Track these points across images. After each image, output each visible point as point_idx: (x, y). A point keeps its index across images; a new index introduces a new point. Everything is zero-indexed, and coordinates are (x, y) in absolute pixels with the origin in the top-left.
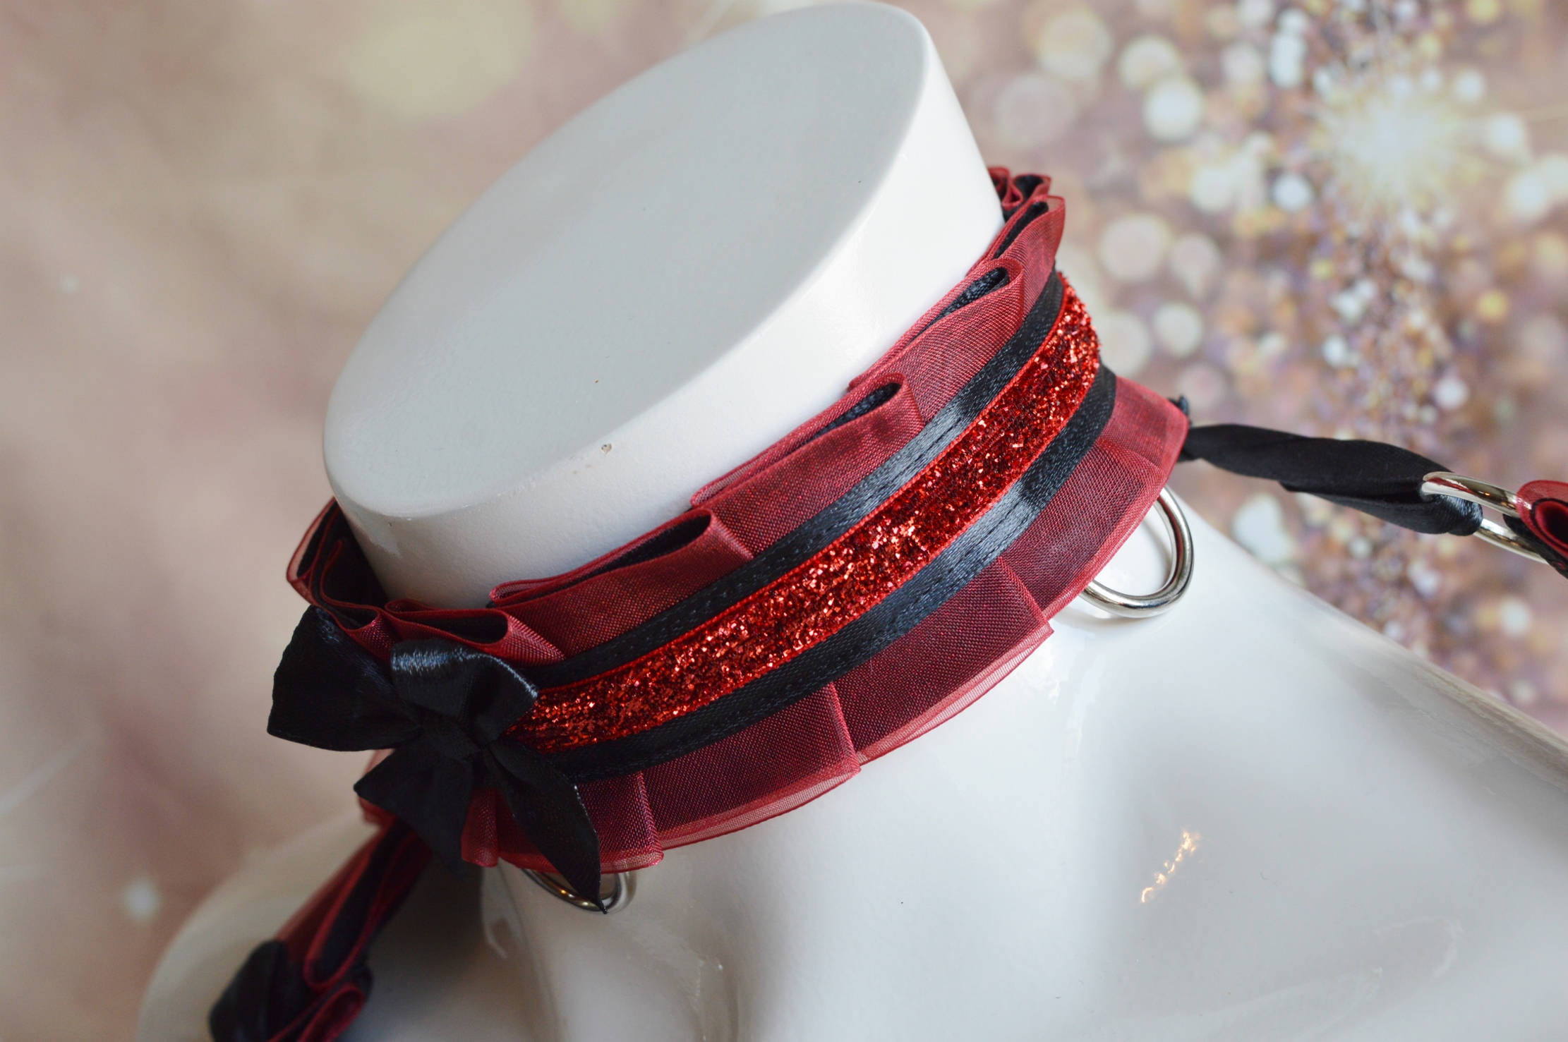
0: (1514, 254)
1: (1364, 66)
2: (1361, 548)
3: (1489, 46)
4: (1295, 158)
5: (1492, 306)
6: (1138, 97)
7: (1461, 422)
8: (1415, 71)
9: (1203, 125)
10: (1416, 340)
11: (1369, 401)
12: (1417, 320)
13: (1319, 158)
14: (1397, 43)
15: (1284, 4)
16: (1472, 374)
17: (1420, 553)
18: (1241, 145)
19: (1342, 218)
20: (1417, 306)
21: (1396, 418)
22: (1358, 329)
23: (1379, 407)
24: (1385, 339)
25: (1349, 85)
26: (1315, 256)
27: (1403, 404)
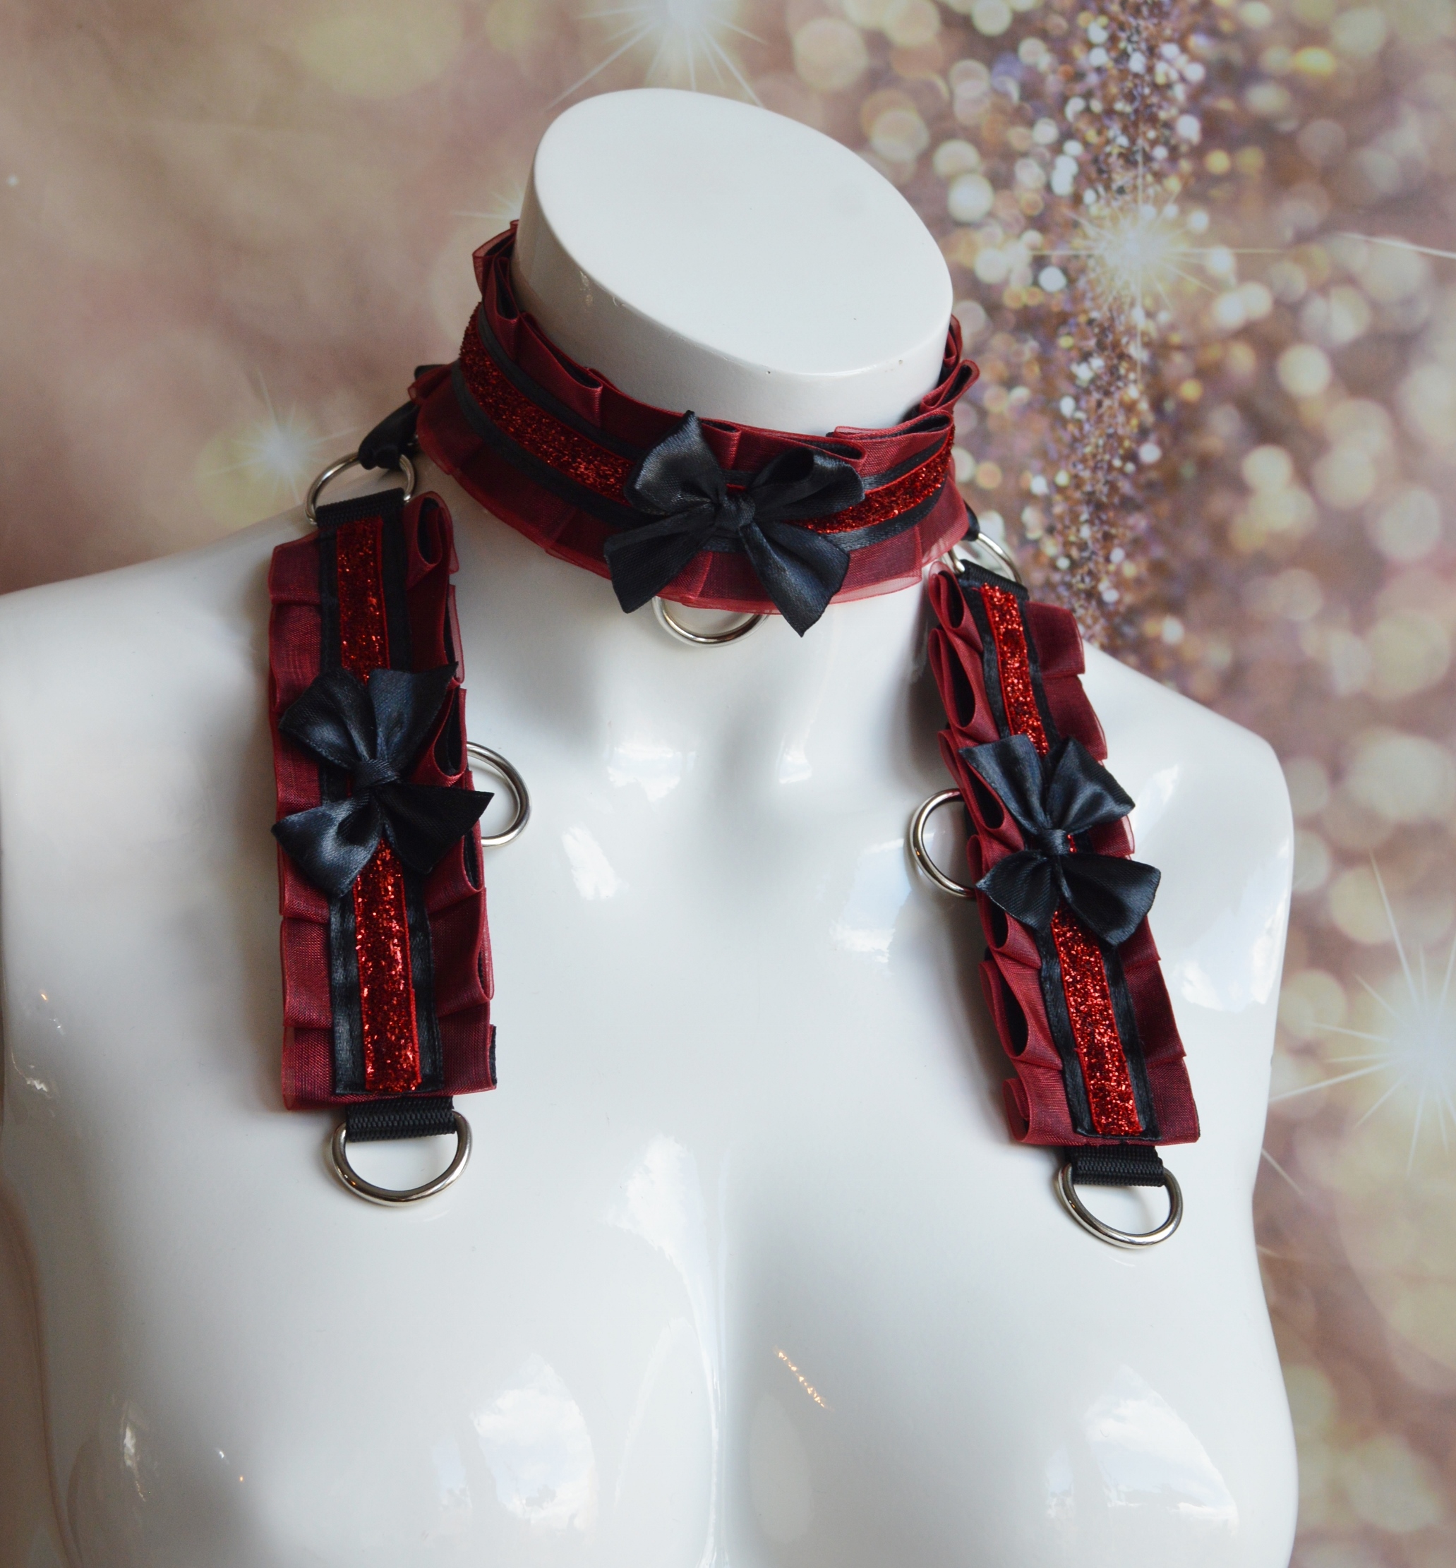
0: (1213, 353)
1: (1121, 191)
2: (1063, 563)
3: (1216, 193)
4: (1057, 254)
5: (1190, 390)
6: (945, 184)
7: (1153, 475)
8: (1159, 202)
9: (991, 214)
10: (1130, 408)
11: (1088, 450)
12: (1133, 392)
13: (1076, 257)
14: (1150, 178)
15: (1068, 134)
16: (1167, 441)
17: (1107, 573)
18: (1019, 236)
19: (1088, 304)
20: (1135, 382)
21: (1105, 466)
22: (1087, 392)
23: (1094, 456)
24: (1107, 403)
25: (1108, 204)
26: (1063, 330)
27: (1112, 456)
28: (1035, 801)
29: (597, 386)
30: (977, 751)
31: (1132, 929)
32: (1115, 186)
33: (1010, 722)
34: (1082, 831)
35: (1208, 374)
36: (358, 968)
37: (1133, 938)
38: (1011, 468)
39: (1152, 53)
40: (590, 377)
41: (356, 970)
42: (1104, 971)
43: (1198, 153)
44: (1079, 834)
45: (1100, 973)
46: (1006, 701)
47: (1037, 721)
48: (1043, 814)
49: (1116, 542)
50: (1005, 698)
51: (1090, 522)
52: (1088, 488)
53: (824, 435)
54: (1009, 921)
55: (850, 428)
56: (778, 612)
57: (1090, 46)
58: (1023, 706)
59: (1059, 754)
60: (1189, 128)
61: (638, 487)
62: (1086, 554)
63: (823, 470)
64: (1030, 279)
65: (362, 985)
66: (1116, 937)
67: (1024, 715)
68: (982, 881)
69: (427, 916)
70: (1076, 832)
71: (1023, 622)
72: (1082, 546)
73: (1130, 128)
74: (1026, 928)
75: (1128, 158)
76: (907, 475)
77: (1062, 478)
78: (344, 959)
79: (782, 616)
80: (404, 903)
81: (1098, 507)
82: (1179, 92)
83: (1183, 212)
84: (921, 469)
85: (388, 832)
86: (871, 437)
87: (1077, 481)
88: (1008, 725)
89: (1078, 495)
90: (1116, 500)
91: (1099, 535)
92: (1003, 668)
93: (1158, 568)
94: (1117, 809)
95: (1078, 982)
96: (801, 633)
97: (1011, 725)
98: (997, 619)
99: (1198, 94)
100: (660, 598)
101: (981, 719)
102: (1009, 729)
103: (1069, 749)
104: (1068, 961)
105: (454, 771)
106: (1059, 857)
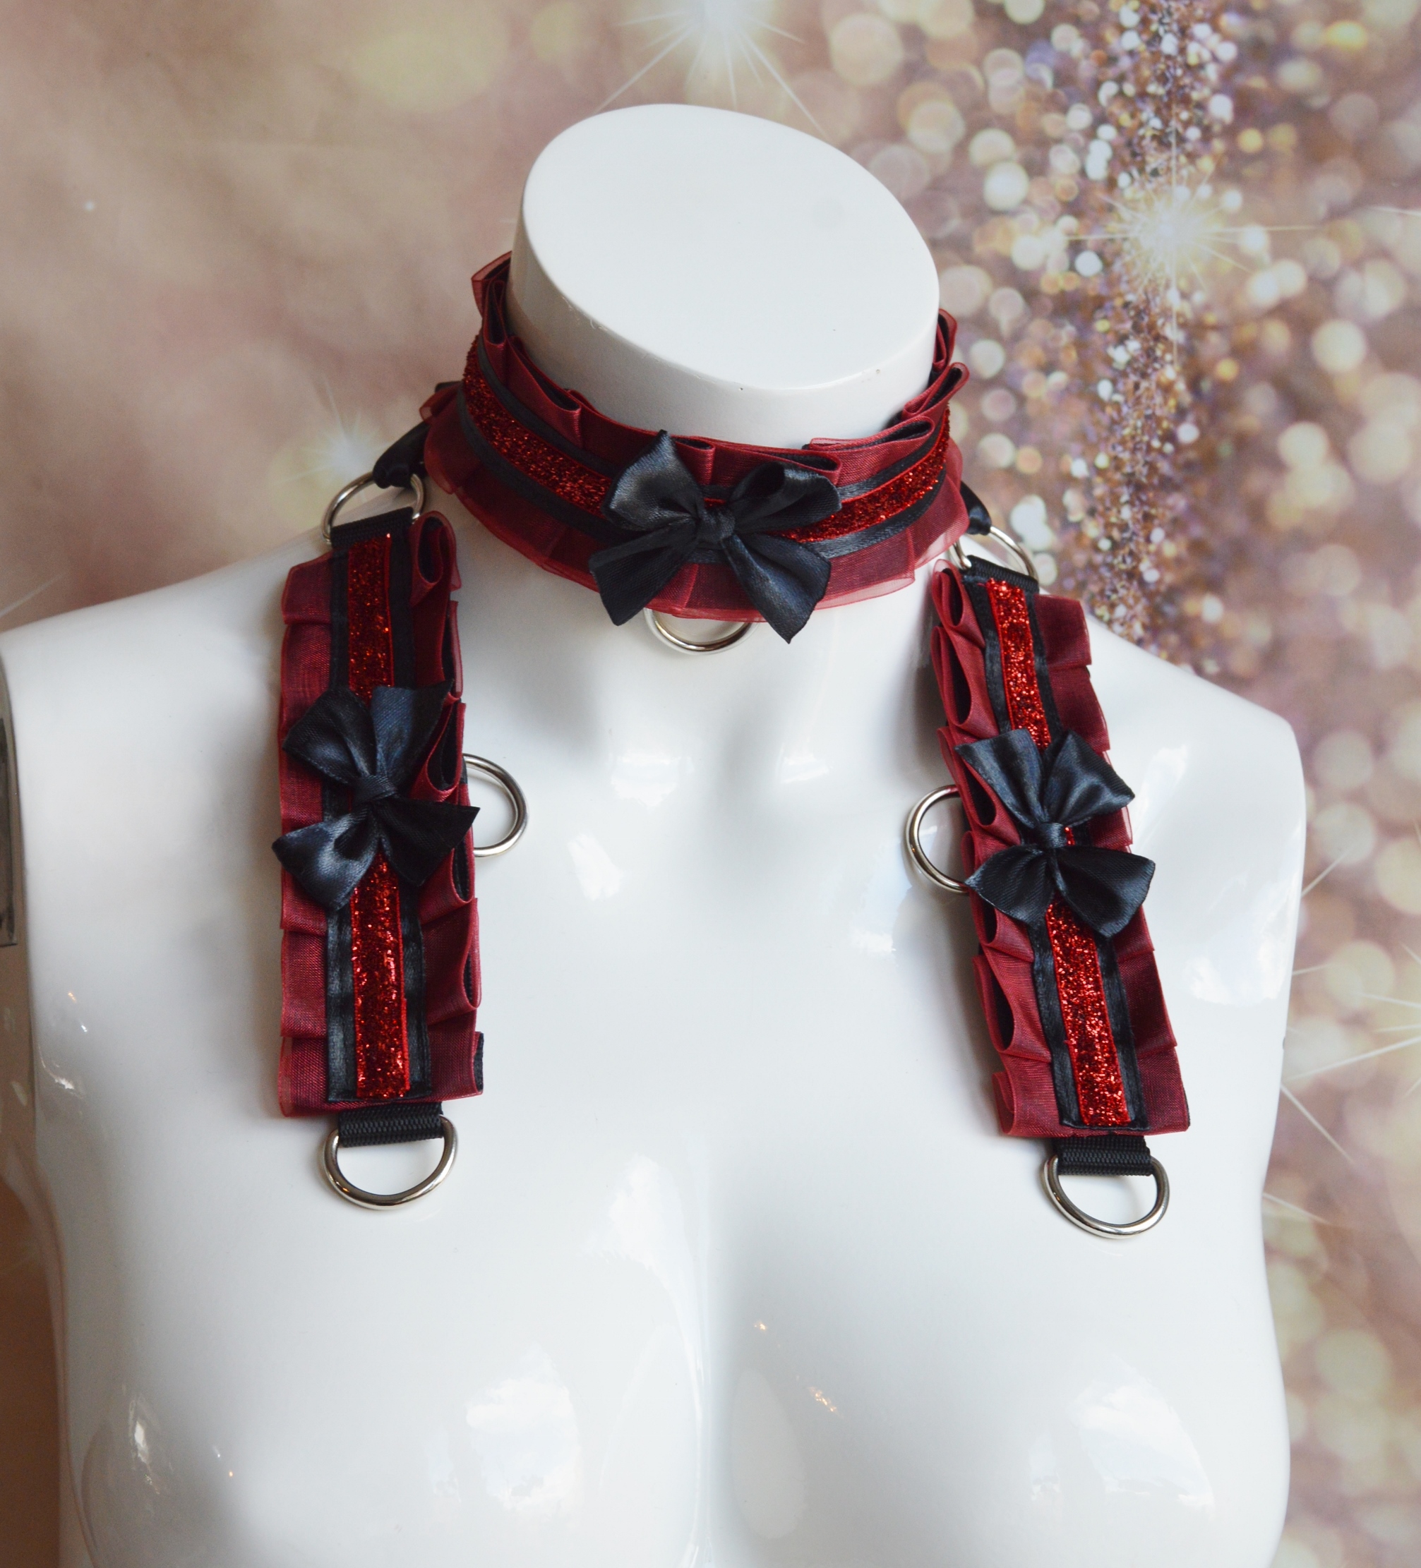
0: (1248, 332)
1: (1155, 173)
2: (1105, 544)
3: (1249, 171)
4: (1092, 238)
5: (1227, 370)
6: (981, 173)
7: (1192, 455)
8: (1193, 183)
9: (1026, 202)
10: (1167, 389)
11: (1127, 432)
12: (1170, 373)
13: (1112, 240)
14: (1183, 159)
15: (1101, 118)
16: (1205, 419)
17: (1148, 553)
18: (1055, 222)
19: (1123, 287)
20: (1172, 363)
21: (1144, 447)
22: (1124, 374)
23: (1133, 437)
24: (1144, 384)
25: (1143, 186)
26: (1099, 314)
27: (1151, 437)
28: (1033, 795)
29: (575, 408)
30: (974, 747)
31: (1126, 921)
32: (1149, 169)
33: (1011, 717)
34: (1081, 822)
35: (1244, 353)
36: (353, 979)
37: (1127, 928)
38: (1051, 452)
39: (1184, 33)
40: (569, 399)
41: (351, 981)
42: (1099, 963)
43: (1231, 132)
44: (1080, 826)
45: (1094, 964)
46: (1008, 696)
47: (1040, 715)
48: (1040, 808)
49: (1156, 522)
50: (1007, 693)
51: (1131, 503)
52: (1128, 469)
53: (799, 447)
54: (998, 917)
55: (826, 439)
56: (764, 619)
57: (1122, 29)
58: (1027, 700)
59: (1058, 747)
60: (1222, 108)
61: (613, 507)
62: (1126, 535)
63: (795, 483)
64: (1066, 264)
65: (356, 995)
66: (1110, 930)
67: (1027, 708)
68: (972, 877)
69: (420, 928)
70: (1075, 824)
71: (1031, 616)
72: (1123, 527)
73: (1163, 110)
74: (1019, 924)
75: (1161, 140)
76: (891, 481)
77: (1102, 461)
78: (340, 970)
79: (767, 624)
80: (399, 915)
81: (1138, 487)
82: (1212, 72)
83: (1217, 192)
84: (908, 474)
85: (385, 846)
86: (848, 447)
87: (1117, 463)
88: (1010, 719)
89: (1118, 477)
90: (1156, 481)
91: (1140, 516)
92: (1006, 663)
93: (1197, 547)
94: (1116, 800)
95: (1071, 974)
96: (788, 640)
97: (1012, 720)
98: (1002, 614)
99: (1230, 73)
100: (651, 610)
101: (978, 715)
102: (1011, 724)
103: (1068, 742)
104: (1061, 953)
105: (447, 785)
106: (1055, 851)
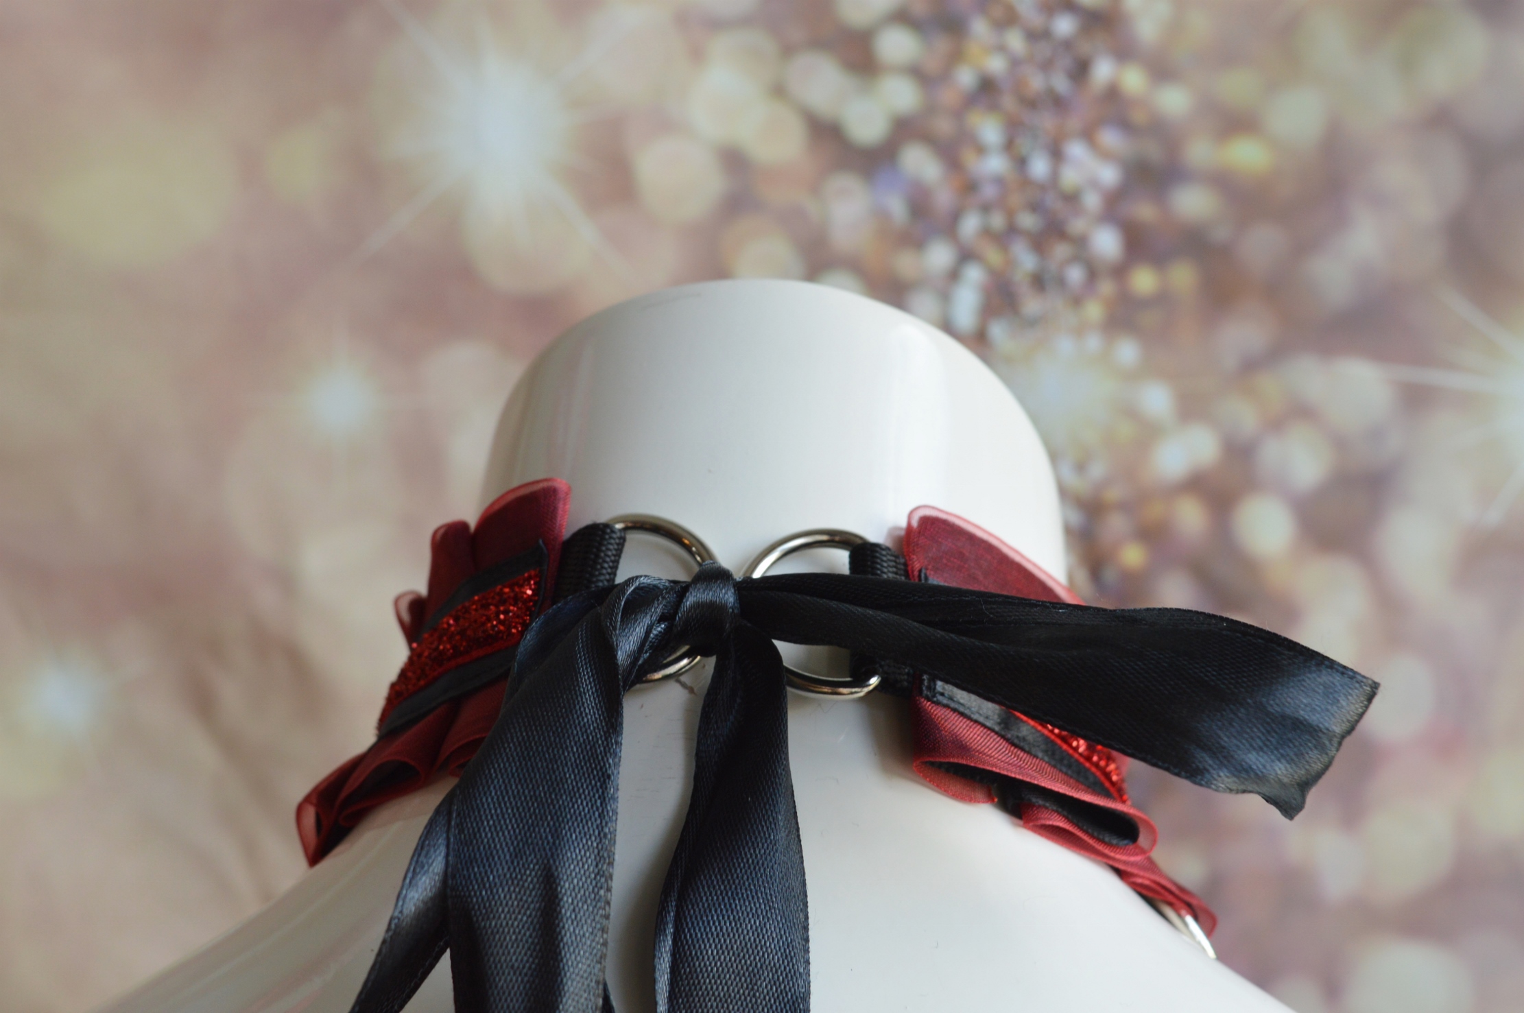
0: (1155, 511)
1: (1034, 322)
3: (1147, 319)
5: (1133, 556)
8: (1079, 331)
15: (966, 256)
32: (1025, 318)
35: (1152, 535)
39: (1056, 154)
43: (1120, 271)
57: (981, 150)
60: (1107, 243)
73: (1039, 243)
75: (1039, 282)
82: (1092, 201)
83: (1108, 344)
99: (1114, 204)
